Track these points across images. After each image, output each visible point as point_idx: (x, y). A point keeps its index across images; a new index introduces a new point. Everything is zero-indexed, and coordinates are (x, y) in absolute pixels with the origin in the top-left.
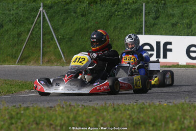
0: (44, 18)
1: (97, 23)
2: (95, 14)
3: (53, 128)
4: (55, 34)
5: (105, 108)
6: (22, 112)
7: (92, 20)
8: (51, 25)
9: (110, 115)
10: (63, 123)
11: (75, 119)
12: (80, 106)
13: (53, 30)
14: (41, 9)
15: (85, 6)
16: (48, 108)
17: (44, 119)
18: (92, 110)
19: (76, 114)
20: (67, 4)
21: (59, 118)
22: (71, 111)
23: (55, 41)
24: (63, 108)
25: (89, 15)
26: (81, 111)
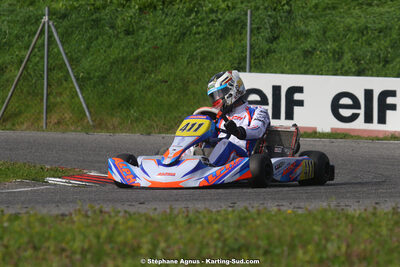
0: (50, 36)
1: (156, 48)
2: (152, 31)
3: (67, 257)
4: (72, 69)
5: (171, 218)
6: (6, 224)
7: (147, 42)
8: (64, 50)
9: (180, 233)
10: (86, 246)
11: (110, 239)
12: (121, 214)
13: (69, 61)
14: (46, 18)
15: (132, 14)
16: (57, 216)
17: (48, 239)
18: (144, 222)
19: (114, 229)
20: (97, 9)
21: (79, 238)
22: (103, 222)
23: (72, 82)
24: (87, 216)
25: (141, 31)
26: (123, 223)
